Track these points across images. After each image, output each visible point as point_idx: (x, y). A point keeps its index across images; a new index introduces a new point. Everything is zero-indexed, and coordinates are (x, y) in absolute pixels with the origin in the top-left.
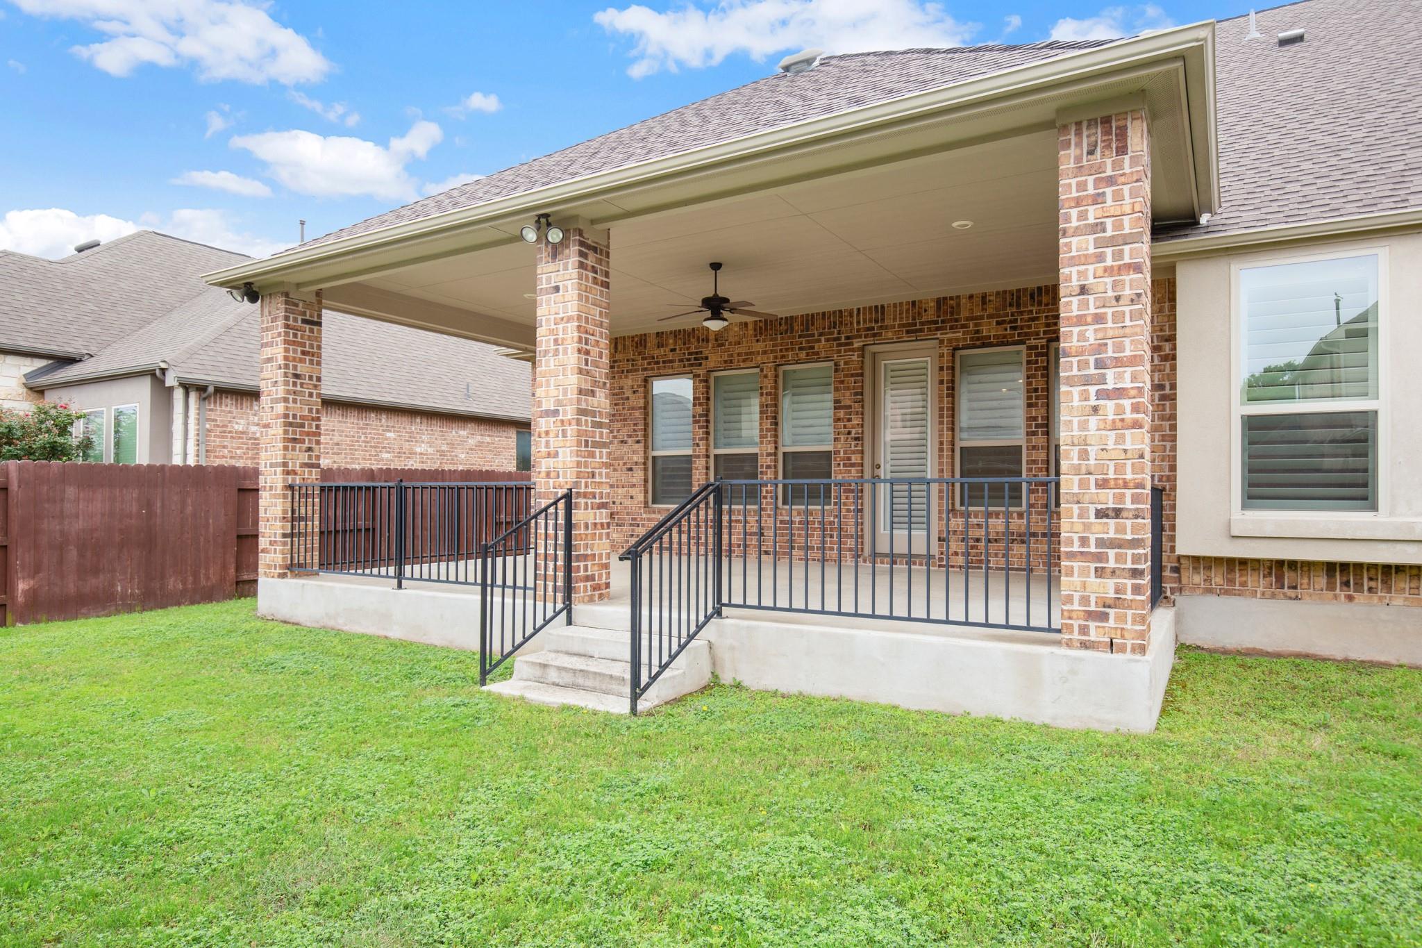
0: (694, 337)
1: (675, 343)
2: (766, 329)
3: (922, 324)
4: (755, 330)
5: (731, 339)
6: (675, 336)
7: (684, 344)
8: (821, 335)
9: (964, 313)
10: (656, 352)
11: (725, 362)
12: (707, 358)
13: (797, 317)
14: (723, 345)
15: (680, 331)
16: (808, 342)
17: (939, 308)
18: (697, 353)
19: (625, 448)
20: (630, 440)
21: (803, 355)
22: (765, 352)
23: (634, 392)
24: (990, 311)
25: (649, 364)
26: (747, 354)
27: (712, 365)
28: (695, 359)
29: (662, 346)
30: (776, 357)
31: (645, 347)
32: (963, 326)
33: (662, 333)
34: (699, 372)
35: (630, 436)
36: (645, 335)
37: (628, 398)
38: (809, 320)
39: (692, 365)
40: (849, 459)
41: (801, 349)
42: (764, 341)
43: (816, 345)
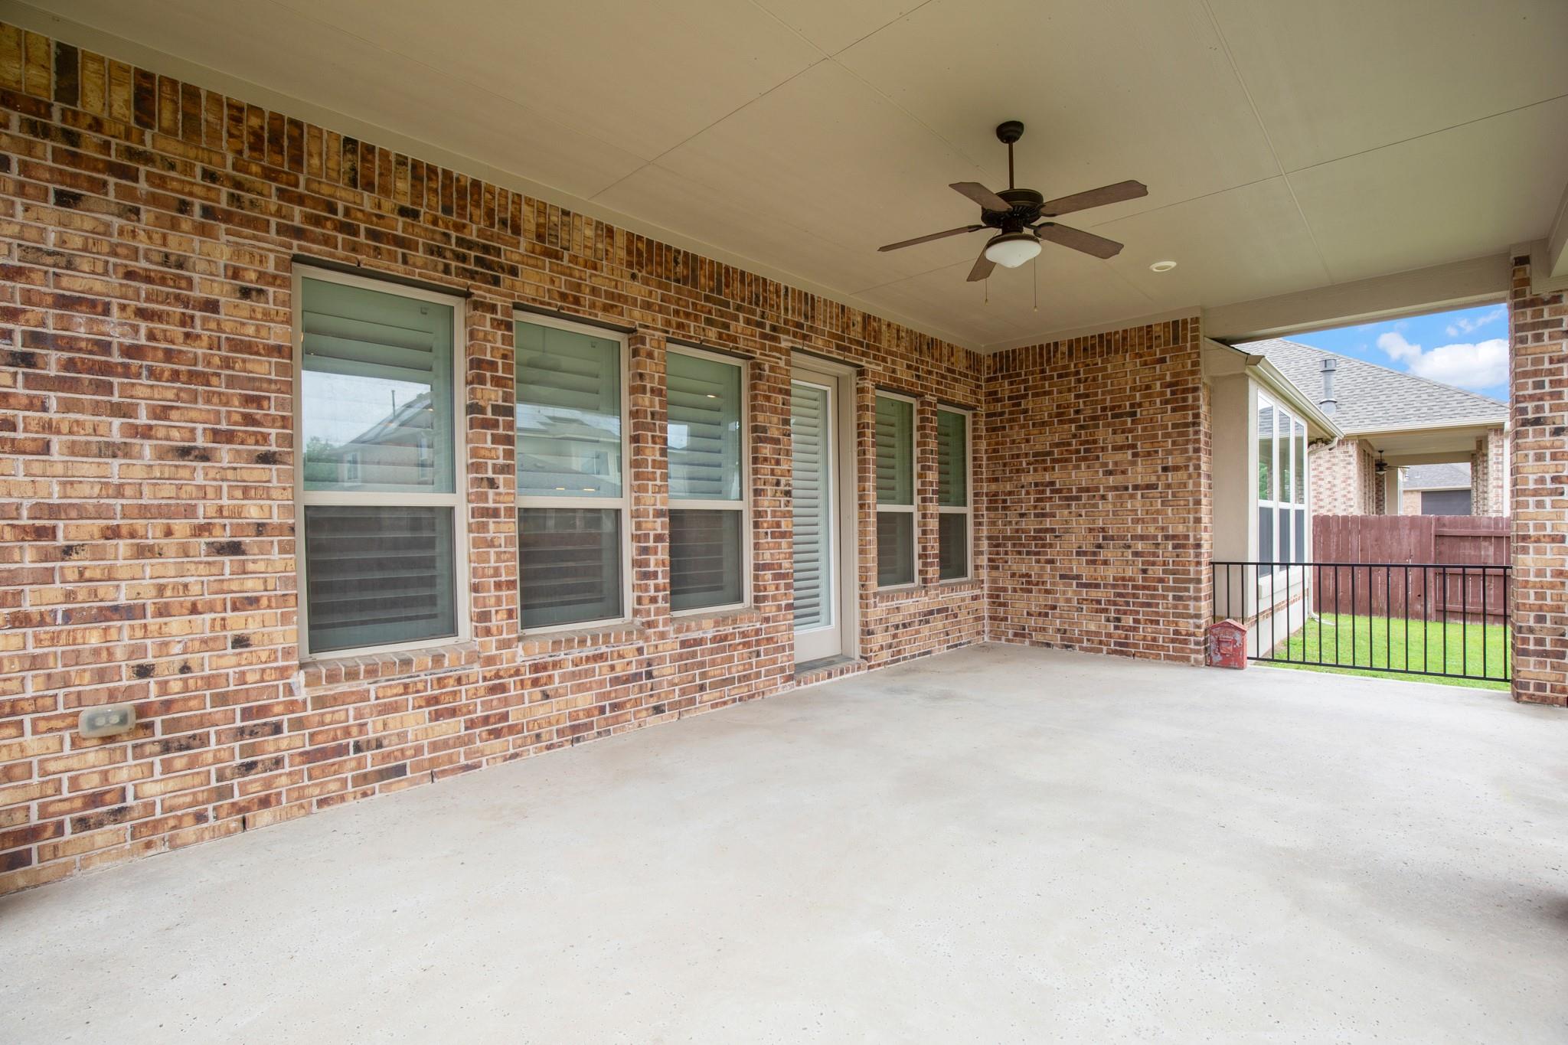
0: (477, 204)
1: (417, 196)
2: (650, 260)
3: (851, 341)
4: (629, 252)
5: (576, 250)
6: (416, 178)
7: (447, 210)
8: (739, 308)
9: (884, 345)
10: (344, 196)
11: (563, 296)
12: (513, 271)
13: (703, 261)
14: (556, 256)
15: (432, 170)
16: (722, 314)
17: (864, 328)
18: (486, 249)
19: (200, 474)
20: (225, 453)
21: (712, 333)
22: (648, 306)
23: (245, 293)
24: (902, 350)
25: (317, 221)
26: (610, 295)
27: (530, 292)
28: (479, 261)
29: (369, 186)
30: (668, 323)
31: (297, 161)
32: (884, 360)
33: (370, 149)
34: (490, 299)
35: (217, 436)
36: (297, 124)
37: (212, 306)
38: (724, 276)
39: (472, 275)
40: (778, 525)
41: (709, 322)
42: (646, 282)
43: (733, 323)
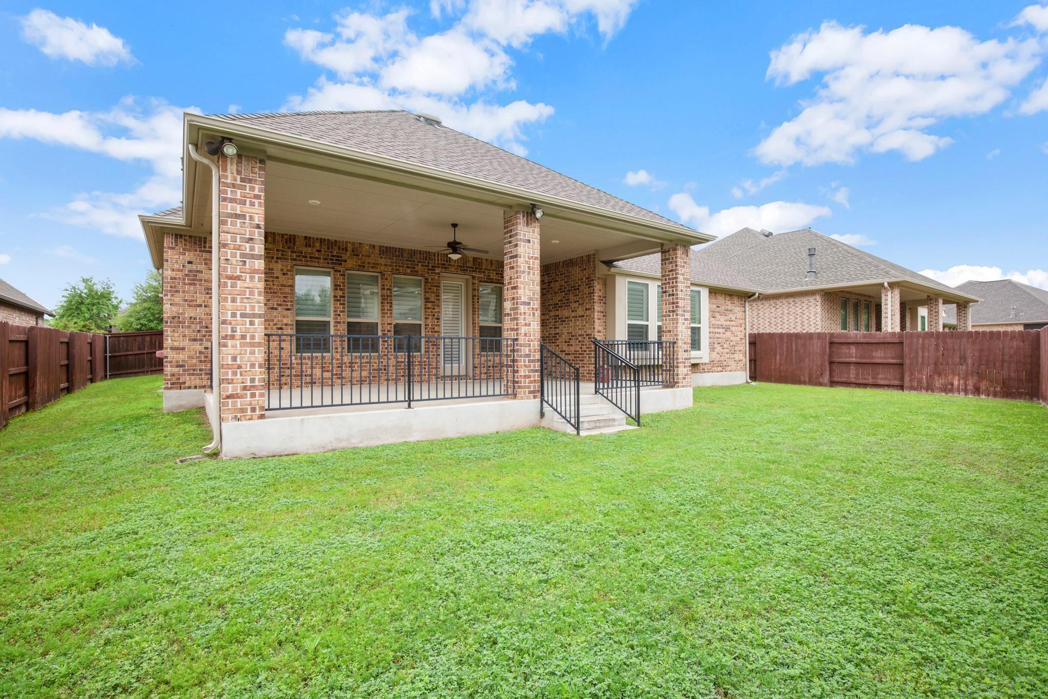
0: (336, 246)
1: (321, 247)
2: (387, 252)
3: (467, 267)
4: (380, 251)
5: (364, 253)
6: (321, 242)
7: (328, 249)
8: (419, 262)
9: (484, 267)
10: (304, 250)
11: (360, 266)
12: (345, 261)
13: (405, 250)
14: (358, 255)
15: (325, 240)
16: (412, 264)
17: (474, 262)
18: (338, 257)
19: (275, 313)
20: (280, 308)
21: (409, 271)
22: (386, 265)
23: (284, 274)
24: (493, 268)
25: (298, 256)
26: (374, 264)
27: (350, 266)
28: (336, 260)
29: (310, 246)
30: (393, 269)
31: (294, 244)
32: (484, 272)
33: (310, 238)
34: (339, 269)
35: (279, 305)
36: (294, 236)
37: (277, 278)
38: (413, 253)
39: (335, 264)
40: (434, 329)
41: (407, 267)
42: (385, 258)
43: (416, 267)
